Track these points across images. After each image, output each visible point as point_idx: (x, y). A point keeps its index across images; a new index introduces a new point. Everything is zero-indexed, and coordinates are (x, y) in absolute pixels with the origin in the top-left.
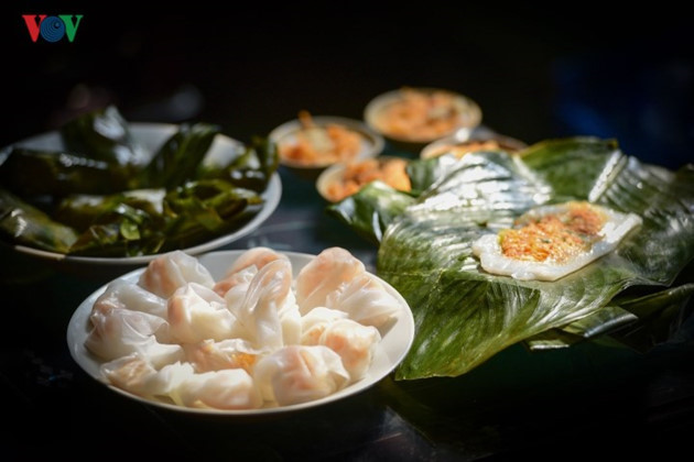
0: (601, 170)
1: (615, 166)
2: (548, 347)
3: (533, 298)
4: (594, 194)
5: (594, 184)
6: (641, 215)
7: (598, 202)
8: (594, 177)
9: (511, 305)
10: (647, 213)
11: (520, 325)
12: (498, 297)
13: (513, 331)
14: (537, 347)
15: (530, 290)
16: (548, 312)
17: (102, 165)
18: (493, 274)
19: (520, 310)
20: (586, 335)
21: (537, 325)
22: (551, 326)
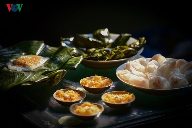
0: (39, 48)
1: (43, 47)
2: (26, 85)
3: (23, 75)
4: (37, 53)
5: (38, 51)
6: (50, 58)
7: (39, 55)
8: (37, 49)
9: (17, 76)
10: (51, 57)
11: (19, 80)
12: (13, 75)
13: (17, 82)
14: (24, 85)
15: (22, 73)
16: (26, 77)
17: (100, 42)
18: (12, 70)
19: (19, 78)
20: (36, 82)
21: (24, 80)
22: (27, 80)
